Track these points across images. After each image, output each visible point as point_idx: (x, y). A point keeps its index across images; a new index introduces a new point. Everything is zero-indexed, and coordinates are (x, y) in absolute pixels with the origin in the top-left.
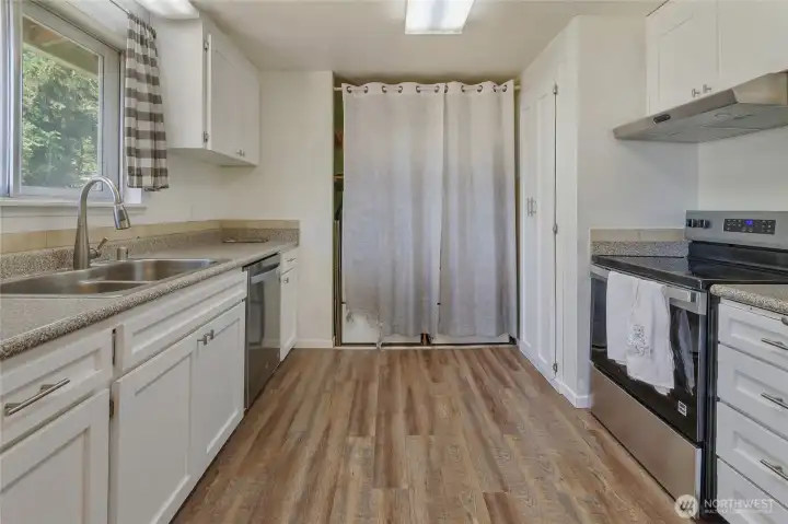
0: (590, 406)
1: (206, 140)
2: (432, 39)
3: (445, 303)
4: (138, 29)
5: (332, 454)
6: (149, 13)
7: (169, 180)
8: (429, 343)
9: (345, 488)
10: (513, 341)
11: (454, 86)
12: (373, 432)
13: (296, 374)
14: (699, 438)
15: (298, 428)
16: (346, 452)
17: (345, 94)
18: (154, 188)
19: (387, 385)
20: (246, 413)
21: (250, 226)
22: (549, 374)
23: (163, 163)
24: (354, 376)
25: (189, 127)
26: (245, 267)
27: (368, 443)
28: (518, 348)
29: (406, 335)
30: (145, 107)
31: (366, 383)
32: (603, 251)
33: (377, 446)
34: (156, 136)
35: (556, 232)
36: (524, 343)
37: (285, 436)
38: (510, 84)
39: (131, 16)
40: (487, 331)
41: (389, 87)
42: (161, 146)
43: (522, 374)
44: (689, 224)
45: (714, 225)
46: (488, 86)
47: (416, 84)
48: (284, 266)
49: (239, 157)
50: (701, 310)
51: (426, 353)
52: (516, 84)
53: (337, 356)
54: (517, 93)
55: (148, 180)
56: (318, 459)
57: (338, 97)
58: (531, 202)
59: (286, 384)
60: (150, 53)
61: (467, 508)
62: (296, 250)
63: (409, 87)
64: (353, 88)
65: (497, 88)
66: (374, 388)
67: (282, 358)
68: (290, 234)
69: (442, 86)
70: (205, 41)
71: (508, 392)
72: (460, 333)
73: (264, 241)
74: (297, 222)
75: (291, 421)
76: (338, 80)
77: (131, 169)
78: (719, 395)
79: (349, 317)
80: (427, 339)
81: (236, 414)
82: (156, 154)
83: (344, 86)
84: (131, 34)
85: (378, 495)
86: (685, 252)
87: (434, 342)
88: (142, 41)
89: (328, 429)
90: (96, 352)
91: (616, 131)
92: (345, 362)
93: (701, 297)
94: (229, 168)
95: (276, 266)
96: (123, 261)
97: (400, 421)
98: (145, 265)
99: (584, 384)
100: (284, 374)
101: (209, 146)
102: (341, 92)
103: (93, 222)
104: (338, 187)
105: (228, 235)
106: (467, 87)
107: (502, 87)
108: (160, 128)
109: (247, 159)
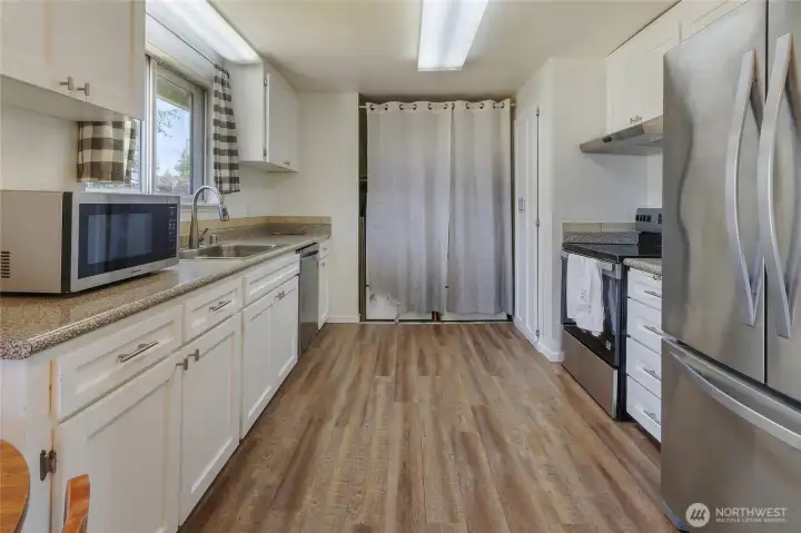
0: (561, 361)
1: (265, 155)
2: (440, 74)
3: (452, 287)
4: (220, 74)
5: (364, 385)
6: (223, 60)
7: (239, 186)
8: (438, 320)
9: (374, 401)
10: (510, 318)
11: (459, 104)
12: (393, 373)
13: (330, 339)
14: (617, 364)
15: (336, 371)
16: (374, 384)
17: (369, 111)
18: (230, 192)
19: (404, 346)
20: (299, 359)
21: (290, 221)
22: (532, 338)
23: (236, 173)
24: (378, 340)
25: (255, 146)
26: (298, 251)
27: (389, 379)
28: (513, 324)
29: (419, 312)
30: (224, 132)
31: (388, 345)
32: (571, 239)
33: (397, 382)
34: (232, 153)
35: (538, 225)
36: (518, 318)
37: (328, 375)
38: (507, 103)
39: (216, 66)
40: (487, 310)
41: (405, 105)
42: (235, 160)
43: (514, 341)
44: (637, 219)
45: (653, 219)
46: (488, 104)
47: (427, 103)
48: (321, 254)
49: (285, 166)
50: (618, 275)
51: (437, 327)
52: (511, 102)
53: (362, 329)
54: (513, 110)
55: (226, 186)
56: (354, 386)
57: (363, 114)
58: (521, 201)
59: (324, 345)
60: (227, 91)
61: (458, 412)
62: (328, 241)
63: (422, 105)
64: (375, 106)
65: (497, 105)
66: (394, 349)
67: (320, 327)
68: (323, 227)
69: (450, 104)
70: (265, 79)
71: (500, 352)
72: (464, 311)
73: (303, 233)
74: (329, 218)
75: (332, 368)
76: (363, 99)
77: (216, 178)
78: (629, 333)
79: (372, 297)
80: (437, 316)
81: (292, 359)
82: (232, 167)
83: (368, 104)
84: (216, 79)
85: (398, 406)
86: (635, 241)
87: (443, 318)
88: (223, 83)
89: (360, 372)
90: (236, 290)
91: (582, 146)
92: (369, 334)
93: (618, 267)
94: (273, 173)
95: (316, 252)
96: (214, 245)
97: (413, 369)
98: (229, 249)
99: (557, 343)
100: (321, 340)
101: (268, 160)
102: (365, 110)
103: (201, 216)
104: (363, 188)
105: (276, 229)
106: (470, 104)
107: (500, 104)
108: (234, 147)
109: (290, 167)
